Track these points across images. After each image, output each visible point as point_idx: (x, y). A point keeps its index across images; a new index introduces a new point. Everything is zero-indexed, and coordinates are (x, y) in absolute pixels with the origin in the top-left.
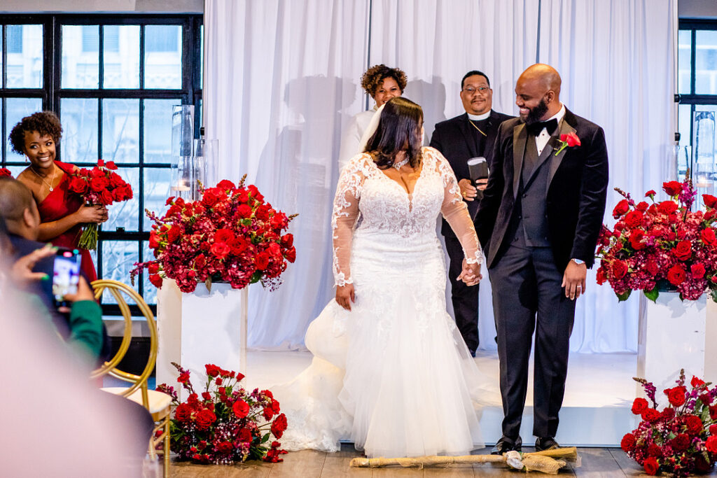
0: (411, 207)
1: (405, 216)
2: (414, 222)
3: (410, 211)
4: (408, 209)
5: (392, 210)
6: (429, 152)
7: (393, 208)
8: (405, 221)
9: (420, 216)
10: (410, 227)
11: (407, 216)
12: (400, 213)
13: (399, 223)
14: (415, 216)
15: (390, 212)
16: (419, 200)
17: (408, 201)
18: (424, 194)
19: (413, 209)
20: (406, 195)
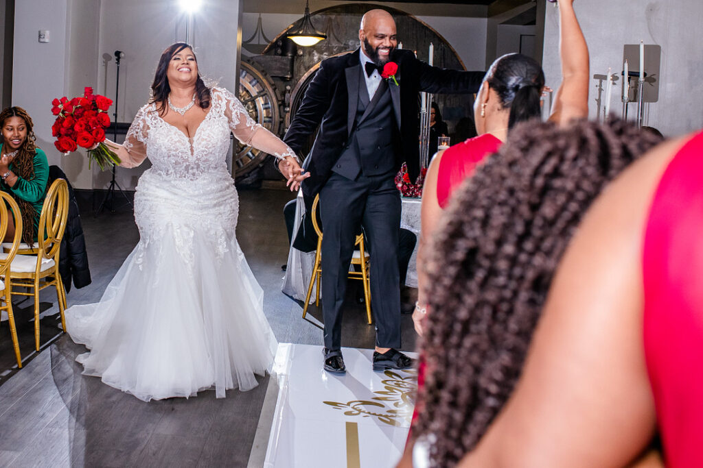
0: (192, 150)
1: (187, 160)
2: (198, 166)
3: (192, 154)
4: (190, 153)
5: (173, 155)
6: (218, 93)
7: (174, 153)
8: (189, 165)
9: (203, 159)
10: (195, 170)
11: (190, 159)
12: (182, 157)
13: (183, 167)
14: (198, 159)
15: (172, 157)
16: (200, 143)
17: (188, 145)
18: (205, 137)
19: (195, 153)
20: (187, 139)
